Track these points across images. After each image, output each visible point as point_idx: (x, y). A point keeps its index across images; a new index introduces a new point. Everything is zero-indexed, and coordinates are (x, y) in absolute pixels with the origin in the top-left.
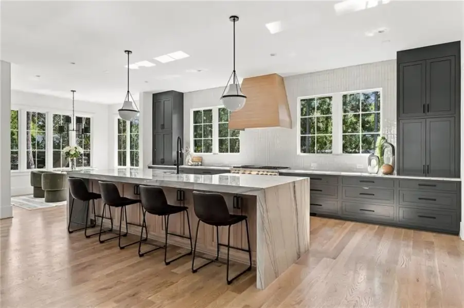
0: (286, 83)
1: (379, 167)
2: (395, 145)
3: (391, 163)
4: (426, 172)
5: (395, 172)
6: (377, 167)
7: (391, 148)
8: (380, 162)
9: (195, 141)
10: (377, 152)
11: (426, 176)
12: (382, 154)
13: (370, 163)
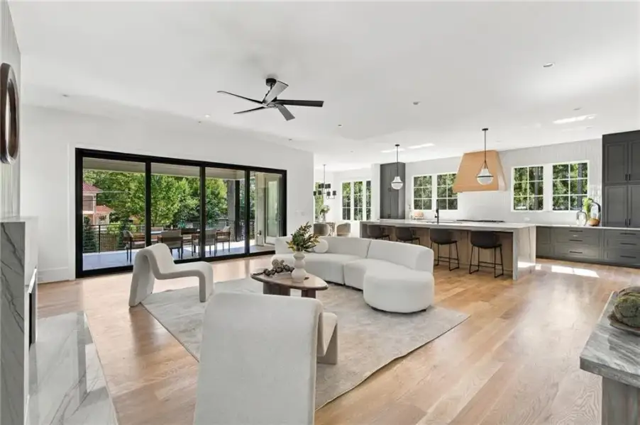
0: (501, 156)
1: (587, 221)
2: (601, 205)
3: (597, 218)
4: (628, 224)
5: (601, 224)
6: (585, 220)
7: (597, 206)
8: (588, 217)
9: (415, 201)
10: (585, 209)
11: (627, 227)
12: (589, 210)
13: (578, 218)
